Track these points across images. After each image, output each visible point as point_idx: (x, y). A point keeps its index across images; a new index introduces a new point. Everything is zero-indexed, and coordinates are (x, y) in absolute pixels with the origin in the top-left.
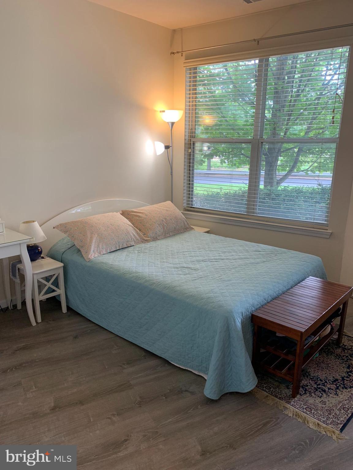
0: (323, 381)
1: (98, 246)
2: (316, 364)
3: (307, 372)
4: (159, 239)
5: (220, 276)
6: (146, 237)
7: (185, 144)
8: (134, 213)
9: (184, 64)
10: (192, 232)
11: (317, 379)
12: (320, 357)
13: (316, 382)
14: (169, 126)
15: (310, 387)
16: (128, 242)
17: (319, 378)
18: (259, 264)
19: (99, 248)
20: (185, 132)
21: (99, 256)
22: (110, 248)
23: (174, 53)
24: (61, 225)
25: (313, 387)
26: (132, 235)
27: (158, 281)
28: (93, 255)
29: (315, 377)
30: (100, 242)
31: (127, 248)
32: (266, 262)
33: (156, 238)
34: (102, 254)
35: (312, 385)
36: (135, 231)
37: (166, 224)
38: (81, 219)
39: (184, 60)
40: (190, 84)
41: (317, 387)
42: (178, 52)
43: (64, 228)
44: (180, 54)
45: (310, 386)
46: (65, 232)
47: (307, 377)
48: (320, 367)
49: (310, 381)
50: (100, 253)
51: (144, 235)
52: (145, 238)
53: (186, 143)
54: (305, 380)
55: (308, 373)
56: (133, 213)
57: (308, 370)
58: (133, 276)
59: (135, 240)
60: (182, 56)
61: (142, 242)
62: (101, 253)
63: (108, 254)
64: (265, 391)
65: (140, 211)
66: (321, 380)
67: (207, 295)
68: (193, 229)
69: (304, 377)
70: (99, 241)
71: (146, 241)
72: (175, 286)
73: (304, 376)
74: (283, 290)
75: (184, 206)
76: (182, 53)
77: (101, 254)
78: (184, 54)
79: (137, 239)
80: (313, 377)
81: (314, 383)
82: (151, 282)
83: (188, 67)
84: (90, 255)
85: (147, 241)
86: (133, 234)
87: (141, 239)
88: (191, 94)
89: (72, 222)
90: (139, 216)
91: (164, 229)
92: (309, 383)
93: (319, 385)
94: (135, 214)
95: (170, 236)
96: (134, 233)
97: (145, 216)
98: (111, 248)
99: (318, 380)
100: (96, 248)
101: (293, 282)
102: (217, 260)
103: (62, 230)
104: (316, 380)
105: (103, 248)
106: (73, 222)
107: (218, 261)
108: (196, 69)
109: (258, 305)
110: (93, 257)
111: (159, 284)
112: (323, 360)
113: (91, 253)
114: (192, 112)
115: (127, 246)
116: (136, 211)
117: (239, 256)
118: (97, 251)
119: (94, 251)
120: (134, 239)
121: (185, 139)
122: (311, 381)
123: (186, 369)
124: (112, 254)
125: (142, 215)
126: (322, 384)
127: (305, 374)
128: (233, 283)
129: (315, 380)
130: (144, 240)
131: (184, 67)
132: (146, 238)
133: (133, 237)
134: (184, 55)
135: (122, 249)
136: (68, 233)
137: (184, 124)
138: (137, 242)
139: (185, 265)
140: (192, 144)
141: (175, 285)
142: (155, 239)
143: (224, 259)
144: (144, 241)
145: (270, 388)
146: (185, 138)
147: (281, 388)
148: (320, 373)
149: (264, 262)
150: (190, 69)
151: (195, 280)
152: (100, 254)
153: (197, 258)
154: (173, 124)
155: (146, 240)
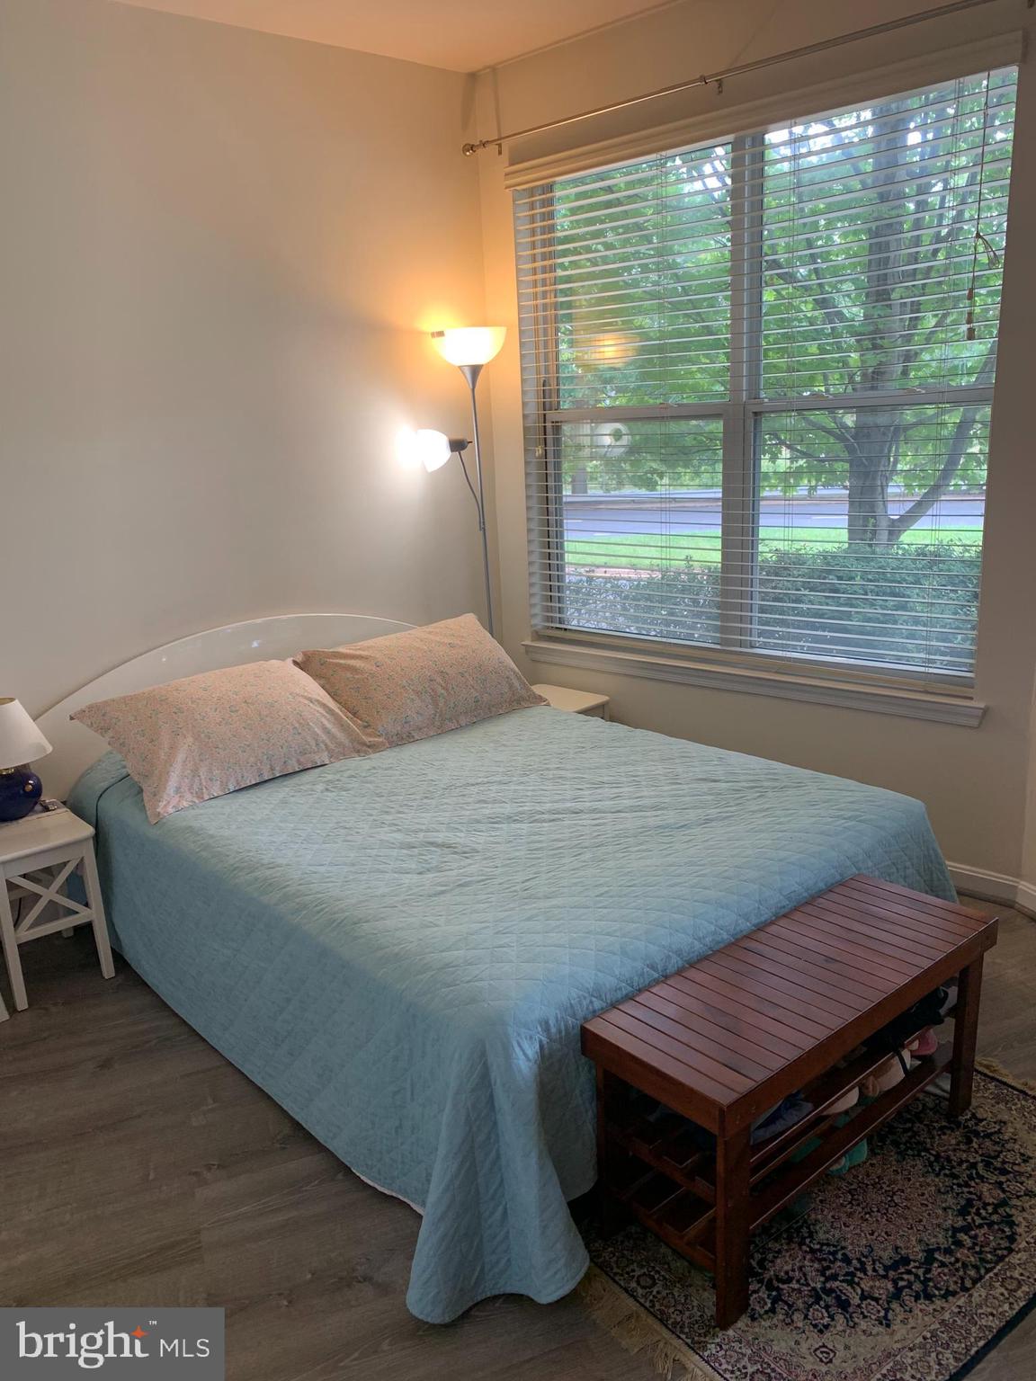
0: (855, 1262)
1: (195, 772)
2: (850, 1192)
3: (805, 1221)
4: (417, 737)
5: (531, 876)
6: (370, 735)
7: (526, 429)
8: (341, 658)
9: (506, 180)
10: (538, 710)
11: (834, 1253)
12: (872, 1165)
13: (825, 1264)
14: (466, 377)
15: (796, 1286)
16: (303, 753)
17: (843, 1248)
18: (689, 828)
19: (197, 779)
20: (524, 393)
21: (192, 807)
22: (240, 779)
23: (472, 148)
24: (91, 707)
25: (808, 1285)
26: (318, 731)
27: (319, 899)
28: (174, 802)
29: (828, 1245)
30: (202, 760)
31: (302, 773)
32: (714, 824)
33: (410, 735)
34: (206, 797)
35: (806, 1280)
36: (332, 719)
37: (443, 691)
38: (151, 688)
39: (507, 165)
40: (533, 239)
41: (823, 1289)
42: (484, 144)
43: (97, 717)
44: (493, 148)
45: (798, 1281)
46: (103, 730)
47: (801, 1244)
48: (858, 1205)
49: (806, 1263)
50: (200, 797)
51: (365, 727)
52: (367, 739)
53: (529, 427)
54: (788, 1254)
55: (808, 1228)
56: (338, 661)
57: (813, 1216)
58: (256, 879)
59: (332, 746)
60: (500, 153)
61: (358, 752)
62: (202, 793)
63: (228, 796)
64: (632, 1294)
65: (358, 653)
66: (847, 1260)
67: (444, 954)
68: (540, 700)
69: (788, 1244)
70: (197, 758)
71: (369, 747)
72: (361, 919)
73: (790, 1240)
74: (738, 929)
75: (535, 625)
76: (500, 145)
77: (202, 798)
78: (506, 145)
79: (340, 744)
80: (822, 1245)
81: (818, 1270)
82: (297, 900)
83: (518, 188)
84: (162, 804)
85: (374, 747)
86: (325, 729)
87: (352, 741)
88: (539, 271)
89: (124, 698)
90: (354, 670)
91: (436, 704)
92: (800, 1269)
93: (834, 1277)
94: (342, 661)
95: (459, 728)
96: (329, 726)
97: (374, 668)
98: (243, 777)
99: (836, 1259)
100: (186, 780)
101: (784, 896)
102: (555, 816)
103: (95, 726)
104: (826, 1256)
105: (211, 780)
106: (125, 700)
107: (559, 819)
108: (550, 188)
109: (620, 989)
110: (171, 810)
111: (318, 908)
112: (878, 1177)
113: (165, 797)
114: (545, 330)
115: (301, 768)
116: (348, 651)
117: (637, 798)
118: (191, 788)
119: (178, 790)
120: (326, 745)
121: (525, 417)
122: (812, 1261)
123: (394, 1194)
124: (239, 795)
125: (363, 665)
126: (847, 1274)
127: (798, 1230)
128: (553, 907)
129: (825, 1260)
130: (364, 744)
131: (506, 188)
132: (371, 739)
133: (324, 737)
134: (505, 149)
135: (281, 779)
136: (110, 733)
137: (519, 368)
138: (340, 753)
139: (440, 837)
140: (549, 430)
141: (360, 916)
142: (402, 739)
143: (582, 811)
144: (364, 748)
145: (654, 1284)
146: (526, 412)
147: (691, 1286)
148: (852, 1228)
149: (708, 821)
150: (532, 192)
151: (443, 892)
152: (198, 797)
153: (498, 809)
154: (475, 370)
155: (368, 744)
